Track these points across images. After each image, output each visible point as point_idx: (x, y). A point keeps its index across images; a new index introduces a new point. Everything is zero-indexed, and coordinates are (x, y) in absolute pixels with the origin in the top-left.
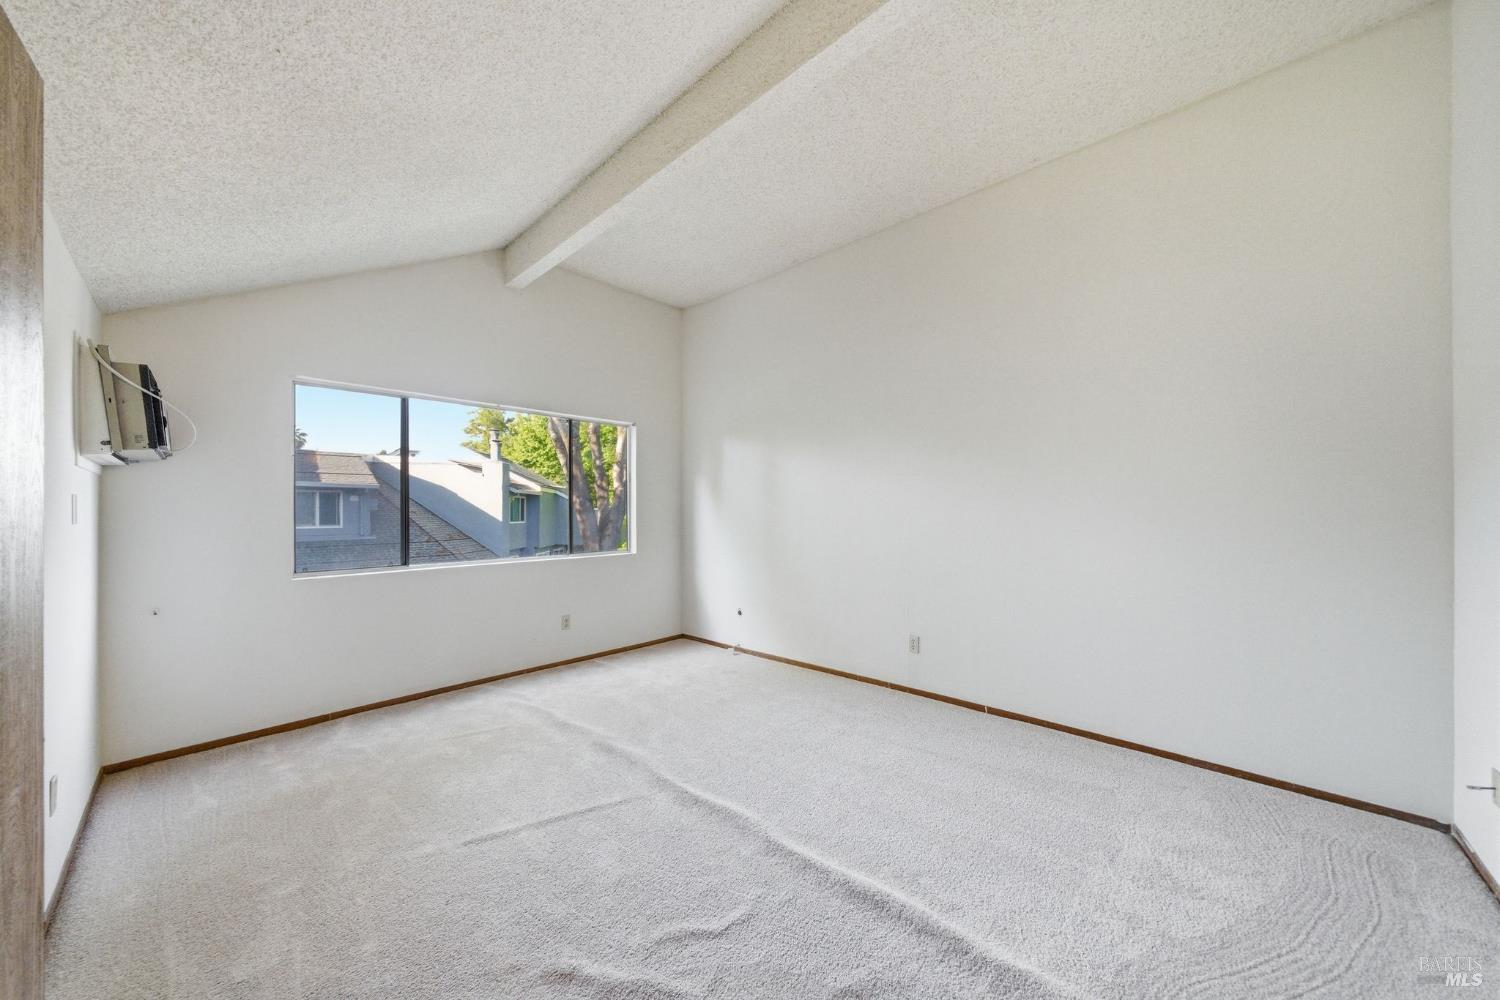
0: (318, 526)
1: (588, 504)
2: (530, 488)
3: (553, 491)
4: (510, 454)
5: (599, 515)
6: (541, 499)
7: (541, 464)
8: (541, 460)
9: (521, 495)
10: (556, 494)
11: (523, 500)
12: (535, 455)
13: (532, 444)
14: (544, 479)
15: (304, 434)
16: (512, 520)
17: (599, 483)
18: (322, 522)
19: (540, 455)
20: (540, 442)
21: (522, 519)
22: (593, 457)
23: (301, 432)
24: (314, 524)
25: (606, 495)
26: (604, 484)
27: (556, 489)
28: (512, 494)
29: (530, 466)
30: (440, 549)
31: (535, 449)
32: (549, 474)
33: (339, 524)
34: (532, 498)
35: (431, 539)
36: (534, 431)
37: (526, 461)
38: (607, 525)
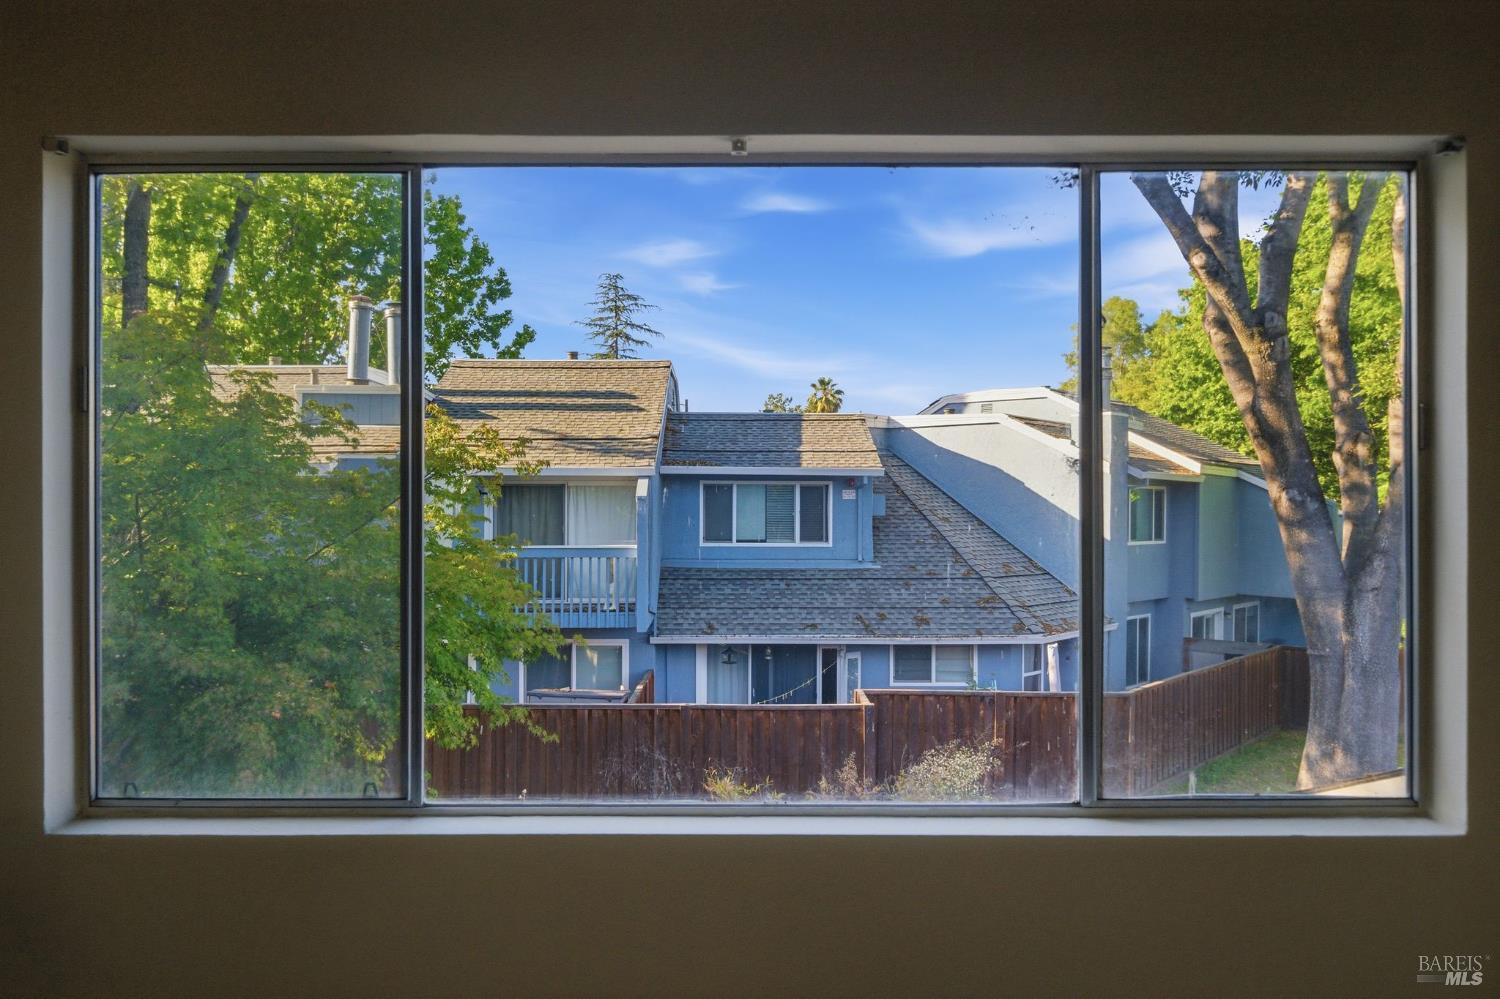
0: (798, 543)
1: (1312, 506)
2: (1176, 468)
3: (1232, 473)
4: (1145, 396)
5: (1346, 529)
6: (1201, 489)
7: (1211, 413)
8: (1209, 404)
9: (1154, 482)
10: (1238, 480)
11: (1159, 494)
12: (1196, 395)
13: (1189, 370)
14: (1215, 447)
15: (839, 392)
16: (1134, 538)
17: (1347, 447)
18: (803, 538)
19: (1205, 395)
20: (1208, 365)
21: (1159, 536)
22: (1331, 384)
23: (836, 388)
24: (793, 539)
25: (1366, 480)
26: (1362, 450)
27: (1240, 467)
28: (1132, 479)
29: (1190, 419)
30: (985, 593)
31: (1196, 382)
32: (1228, 434)
33: (827, 540)
34: (1183, 491)
35: (972, 575)
36: (1194, 343)
37: (1176, 409)
38: (1370, 560)
